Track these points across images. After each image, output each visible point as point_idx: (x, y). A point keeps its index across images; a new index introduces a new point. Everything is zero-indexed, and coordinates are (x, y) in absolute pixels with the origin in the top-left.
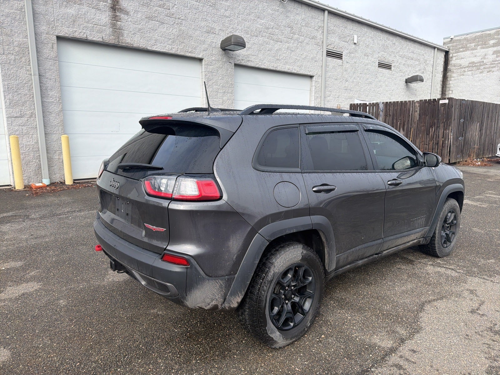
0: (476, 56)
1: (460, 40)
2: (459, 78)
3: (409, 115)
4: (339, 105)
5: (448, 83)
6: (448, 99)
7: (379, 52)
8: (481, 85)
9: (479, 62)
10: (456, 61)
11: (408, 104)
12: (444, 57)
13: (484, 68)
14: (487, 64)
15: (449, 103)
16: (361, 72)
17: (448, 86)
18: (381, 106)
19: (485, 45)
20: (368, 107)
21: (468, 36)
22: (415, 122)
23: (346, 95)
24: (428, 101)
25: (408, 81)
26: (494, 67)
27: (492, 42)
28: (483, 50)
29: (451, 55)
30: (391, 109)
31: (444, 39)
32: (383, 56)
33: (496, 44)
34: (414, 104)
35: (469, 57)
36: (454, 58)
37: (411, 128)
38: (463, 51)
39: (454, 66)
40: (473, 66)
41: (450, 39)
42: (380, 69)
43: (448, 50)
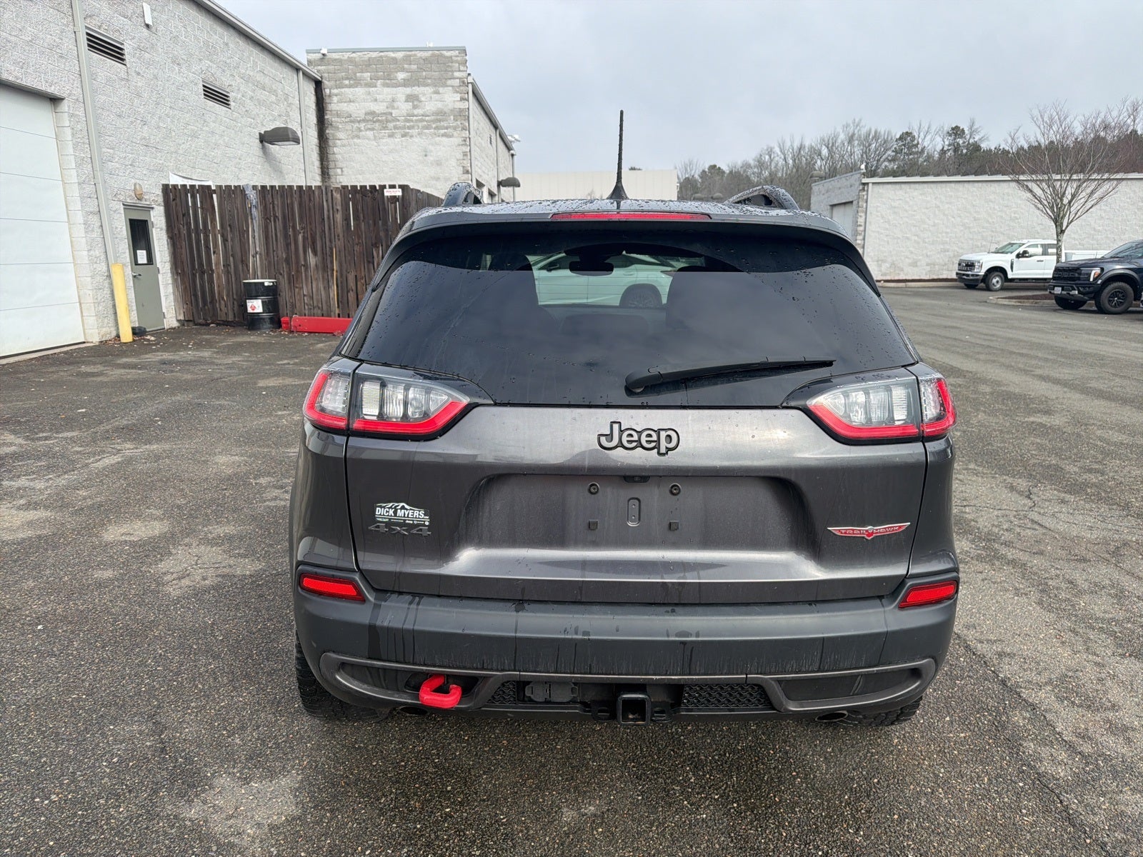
0: (376, 100)
1: (340, 61)
2: (351, 141)
3: (323, 219)
4: (138, 187)
5: (330, 150)
6: (400, 187)
7: (200, 60)
8: (394, 162)
9: (384, 113)
10: (339, 104)
11: (317, 193)
12: (314, 93)
13: (395, 127)
14: (399, 121)
15: (403, 195)
16: (172, 105)
17: (331, 157)
18: (252, 195)
19: (389, 81)
20: (214, 196)
21: (354, 55)
22: (338, 236)
23: (148, 159)
24: (359, 188)
25: (267, 138)
26: (412, 127)
27: (401, 76)
28: (386, 90)
29: (327, 91)
30: (276, 202)
31: (308, 52)
32: (210, 70)
33: (408, 80)
34: (330, 194)
35: (364, 100)
36: (335, 99)
37: (331, 249)
38: (350, 86)
39: (338, 116)
40: (375, 119)
41: (321, 56)
42: (208, 101)
43: (320, 79)
